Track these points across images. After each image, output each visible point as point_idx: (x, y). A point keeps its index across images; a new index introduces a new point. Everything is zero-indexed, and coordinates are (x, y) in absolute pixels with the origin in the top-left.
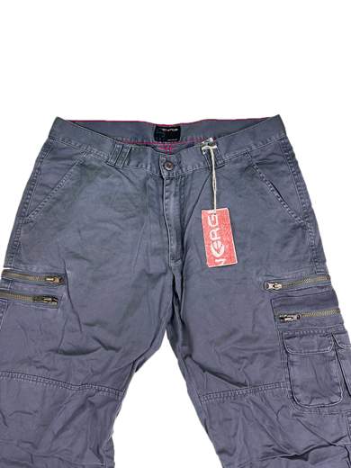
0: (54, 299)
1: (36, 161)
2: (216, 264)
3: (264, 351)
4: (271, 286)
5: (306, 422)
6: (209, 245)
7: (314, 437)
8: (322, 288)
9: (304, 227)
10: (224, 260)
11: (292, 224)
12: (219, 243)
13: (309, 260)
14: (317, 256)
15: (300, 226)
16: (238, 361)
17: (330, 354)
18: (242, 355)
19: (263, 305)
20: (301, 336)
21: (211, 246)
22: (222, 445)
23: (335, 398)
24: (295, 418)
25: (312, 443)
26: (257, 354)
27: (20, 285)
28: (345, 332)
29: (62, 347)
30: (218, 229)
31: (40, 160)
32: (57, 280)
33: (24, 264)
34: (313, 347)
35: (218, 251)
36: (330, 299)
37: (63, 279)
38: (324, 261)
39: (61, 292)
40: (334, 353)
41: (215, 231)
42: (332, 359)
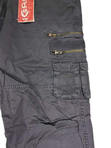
2: (23, 21)
3: (42, 69)
4: (50, 35)
5: (57, 106)
6: (21, 10)
7: (62, 115)
8: (78, 38)
9: (73, 8)
10: (27, 19)
11: (68, 6)
12: (26, 10)
13: (73, 23)
14: (78, 22)
16: (26, 72)
17: (76, 72)
18: (30, 70)
19: (45, 44)
20: (63, 63)
21: (22, 11)
23: (75, 95)
24: (52, 103)
25: (60, 117)
26: (38, 70)
28: (86, 62)
30: (26, 2)
34: (68, 68)
35: (25, 14)
36: (82, 44)
38: (81, 25)
40: (78, 72)
41: (25, 3)
42: (77, 75)
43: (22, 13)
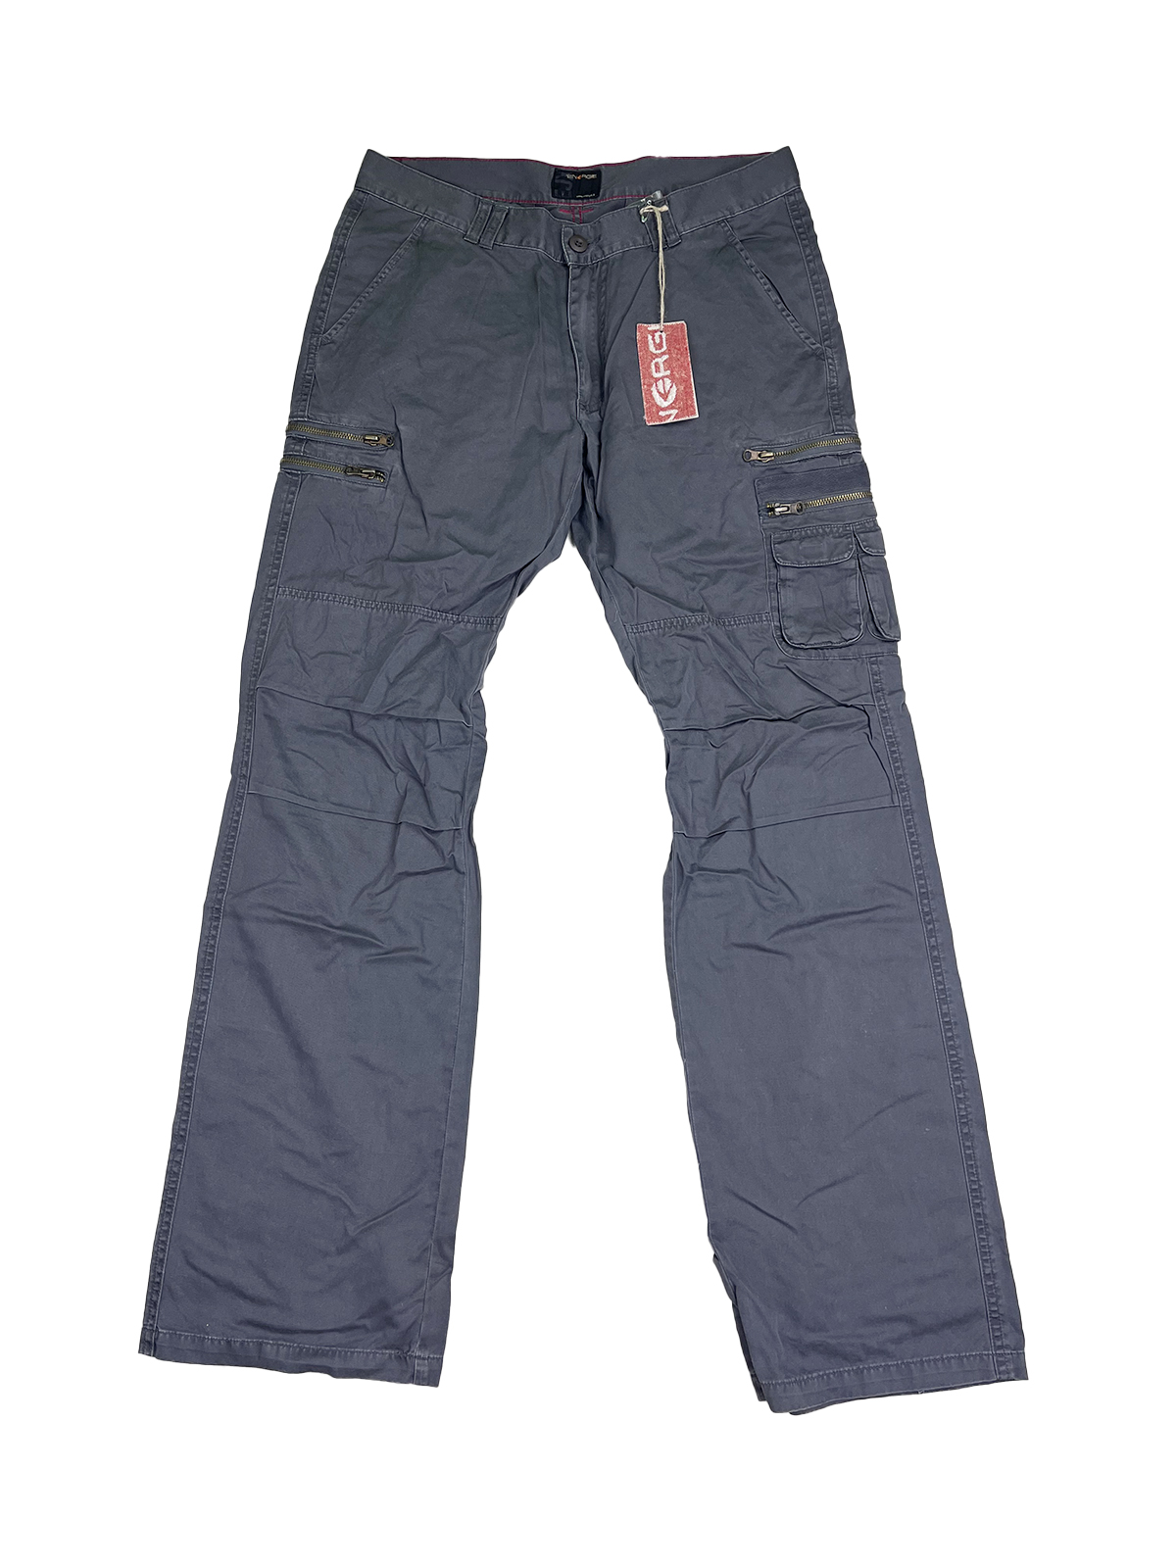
0: (379, 473)
1: (335, 233)
2: (661, 418)
3: (738, 566)
4: (755, 456)
5: (799, 671)
6: (650, 385)
7: (816, 695)
8: (844, 457)
9: (820, 356)
10: (674, 412)
11: (799, 351)
12: (668, 382)
13: (825, 410)
14: (840, 405)
15: (814, 354)
16: (693, 577)
17: (846, 565)
18: (700, 571)
19: (739, 487)
20: (802, 539)
21: (653, 389)
22: (660, 694)
23: (851, 633)
24: (782, 665)
25: (811, 703)
26: (726, 570)
27: (321, 447)
28: (878, 529)
29: (395, 552)
30: (666, 357)
31: (341, 231)
32: (384, 441)
33: (326, 412)
34: (821, 555)
35: (665, 396)
36: (859, 476)
37: (394, 440)
38: (851, 412)
39: (390, 461)
40: (853, 564)
41: (660, 360)
42: (851, 573)
43: (655, 394)
